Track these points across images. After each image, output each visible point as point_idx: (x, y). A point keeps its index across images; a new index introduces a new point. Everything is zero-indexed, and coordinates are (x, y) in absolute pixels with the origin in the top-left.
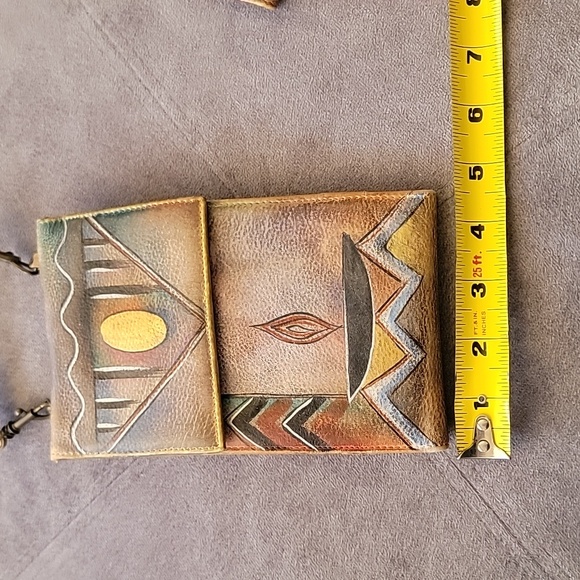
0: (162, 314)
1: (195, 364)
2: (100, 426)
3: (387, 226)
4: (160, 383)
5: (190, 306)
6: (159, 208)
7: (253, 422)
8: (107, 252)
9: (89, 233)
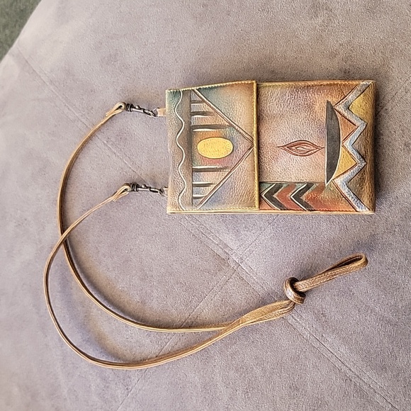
0: (231, 139)
1: (247, 166)
2: (194, 196)
3: (350, 97)
4: (228, 174)
5: (246, 135)
6: (232, 85)
7: (275, 196)
8: (203, 107)
9: (194, 97)
